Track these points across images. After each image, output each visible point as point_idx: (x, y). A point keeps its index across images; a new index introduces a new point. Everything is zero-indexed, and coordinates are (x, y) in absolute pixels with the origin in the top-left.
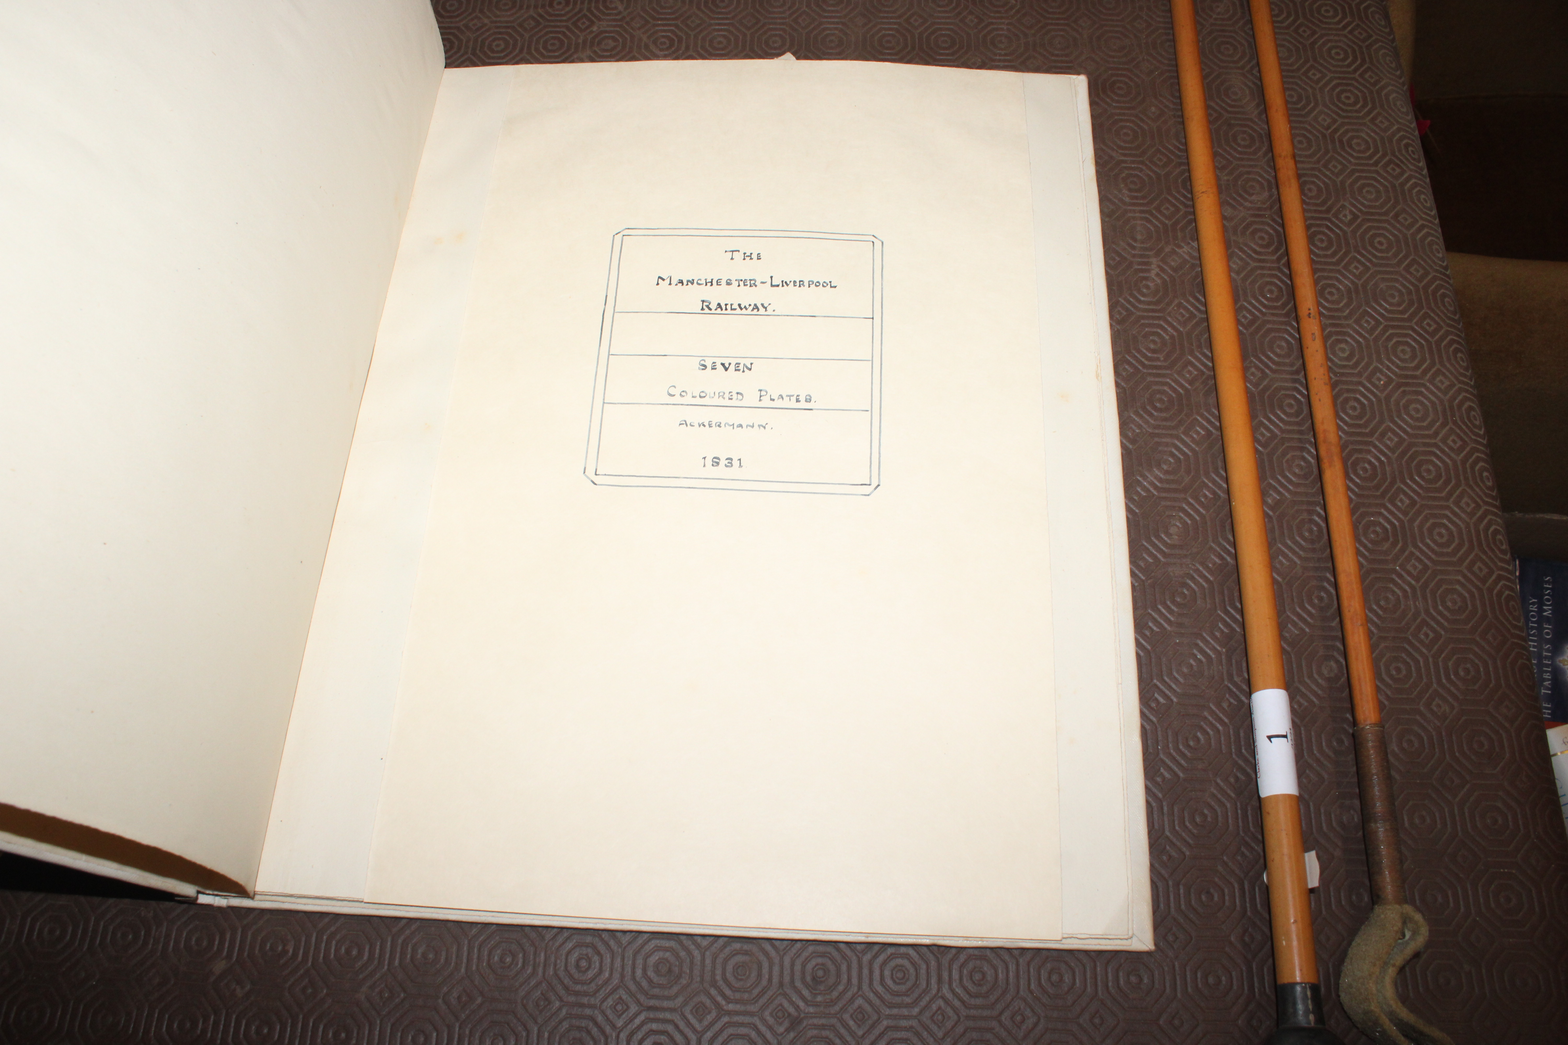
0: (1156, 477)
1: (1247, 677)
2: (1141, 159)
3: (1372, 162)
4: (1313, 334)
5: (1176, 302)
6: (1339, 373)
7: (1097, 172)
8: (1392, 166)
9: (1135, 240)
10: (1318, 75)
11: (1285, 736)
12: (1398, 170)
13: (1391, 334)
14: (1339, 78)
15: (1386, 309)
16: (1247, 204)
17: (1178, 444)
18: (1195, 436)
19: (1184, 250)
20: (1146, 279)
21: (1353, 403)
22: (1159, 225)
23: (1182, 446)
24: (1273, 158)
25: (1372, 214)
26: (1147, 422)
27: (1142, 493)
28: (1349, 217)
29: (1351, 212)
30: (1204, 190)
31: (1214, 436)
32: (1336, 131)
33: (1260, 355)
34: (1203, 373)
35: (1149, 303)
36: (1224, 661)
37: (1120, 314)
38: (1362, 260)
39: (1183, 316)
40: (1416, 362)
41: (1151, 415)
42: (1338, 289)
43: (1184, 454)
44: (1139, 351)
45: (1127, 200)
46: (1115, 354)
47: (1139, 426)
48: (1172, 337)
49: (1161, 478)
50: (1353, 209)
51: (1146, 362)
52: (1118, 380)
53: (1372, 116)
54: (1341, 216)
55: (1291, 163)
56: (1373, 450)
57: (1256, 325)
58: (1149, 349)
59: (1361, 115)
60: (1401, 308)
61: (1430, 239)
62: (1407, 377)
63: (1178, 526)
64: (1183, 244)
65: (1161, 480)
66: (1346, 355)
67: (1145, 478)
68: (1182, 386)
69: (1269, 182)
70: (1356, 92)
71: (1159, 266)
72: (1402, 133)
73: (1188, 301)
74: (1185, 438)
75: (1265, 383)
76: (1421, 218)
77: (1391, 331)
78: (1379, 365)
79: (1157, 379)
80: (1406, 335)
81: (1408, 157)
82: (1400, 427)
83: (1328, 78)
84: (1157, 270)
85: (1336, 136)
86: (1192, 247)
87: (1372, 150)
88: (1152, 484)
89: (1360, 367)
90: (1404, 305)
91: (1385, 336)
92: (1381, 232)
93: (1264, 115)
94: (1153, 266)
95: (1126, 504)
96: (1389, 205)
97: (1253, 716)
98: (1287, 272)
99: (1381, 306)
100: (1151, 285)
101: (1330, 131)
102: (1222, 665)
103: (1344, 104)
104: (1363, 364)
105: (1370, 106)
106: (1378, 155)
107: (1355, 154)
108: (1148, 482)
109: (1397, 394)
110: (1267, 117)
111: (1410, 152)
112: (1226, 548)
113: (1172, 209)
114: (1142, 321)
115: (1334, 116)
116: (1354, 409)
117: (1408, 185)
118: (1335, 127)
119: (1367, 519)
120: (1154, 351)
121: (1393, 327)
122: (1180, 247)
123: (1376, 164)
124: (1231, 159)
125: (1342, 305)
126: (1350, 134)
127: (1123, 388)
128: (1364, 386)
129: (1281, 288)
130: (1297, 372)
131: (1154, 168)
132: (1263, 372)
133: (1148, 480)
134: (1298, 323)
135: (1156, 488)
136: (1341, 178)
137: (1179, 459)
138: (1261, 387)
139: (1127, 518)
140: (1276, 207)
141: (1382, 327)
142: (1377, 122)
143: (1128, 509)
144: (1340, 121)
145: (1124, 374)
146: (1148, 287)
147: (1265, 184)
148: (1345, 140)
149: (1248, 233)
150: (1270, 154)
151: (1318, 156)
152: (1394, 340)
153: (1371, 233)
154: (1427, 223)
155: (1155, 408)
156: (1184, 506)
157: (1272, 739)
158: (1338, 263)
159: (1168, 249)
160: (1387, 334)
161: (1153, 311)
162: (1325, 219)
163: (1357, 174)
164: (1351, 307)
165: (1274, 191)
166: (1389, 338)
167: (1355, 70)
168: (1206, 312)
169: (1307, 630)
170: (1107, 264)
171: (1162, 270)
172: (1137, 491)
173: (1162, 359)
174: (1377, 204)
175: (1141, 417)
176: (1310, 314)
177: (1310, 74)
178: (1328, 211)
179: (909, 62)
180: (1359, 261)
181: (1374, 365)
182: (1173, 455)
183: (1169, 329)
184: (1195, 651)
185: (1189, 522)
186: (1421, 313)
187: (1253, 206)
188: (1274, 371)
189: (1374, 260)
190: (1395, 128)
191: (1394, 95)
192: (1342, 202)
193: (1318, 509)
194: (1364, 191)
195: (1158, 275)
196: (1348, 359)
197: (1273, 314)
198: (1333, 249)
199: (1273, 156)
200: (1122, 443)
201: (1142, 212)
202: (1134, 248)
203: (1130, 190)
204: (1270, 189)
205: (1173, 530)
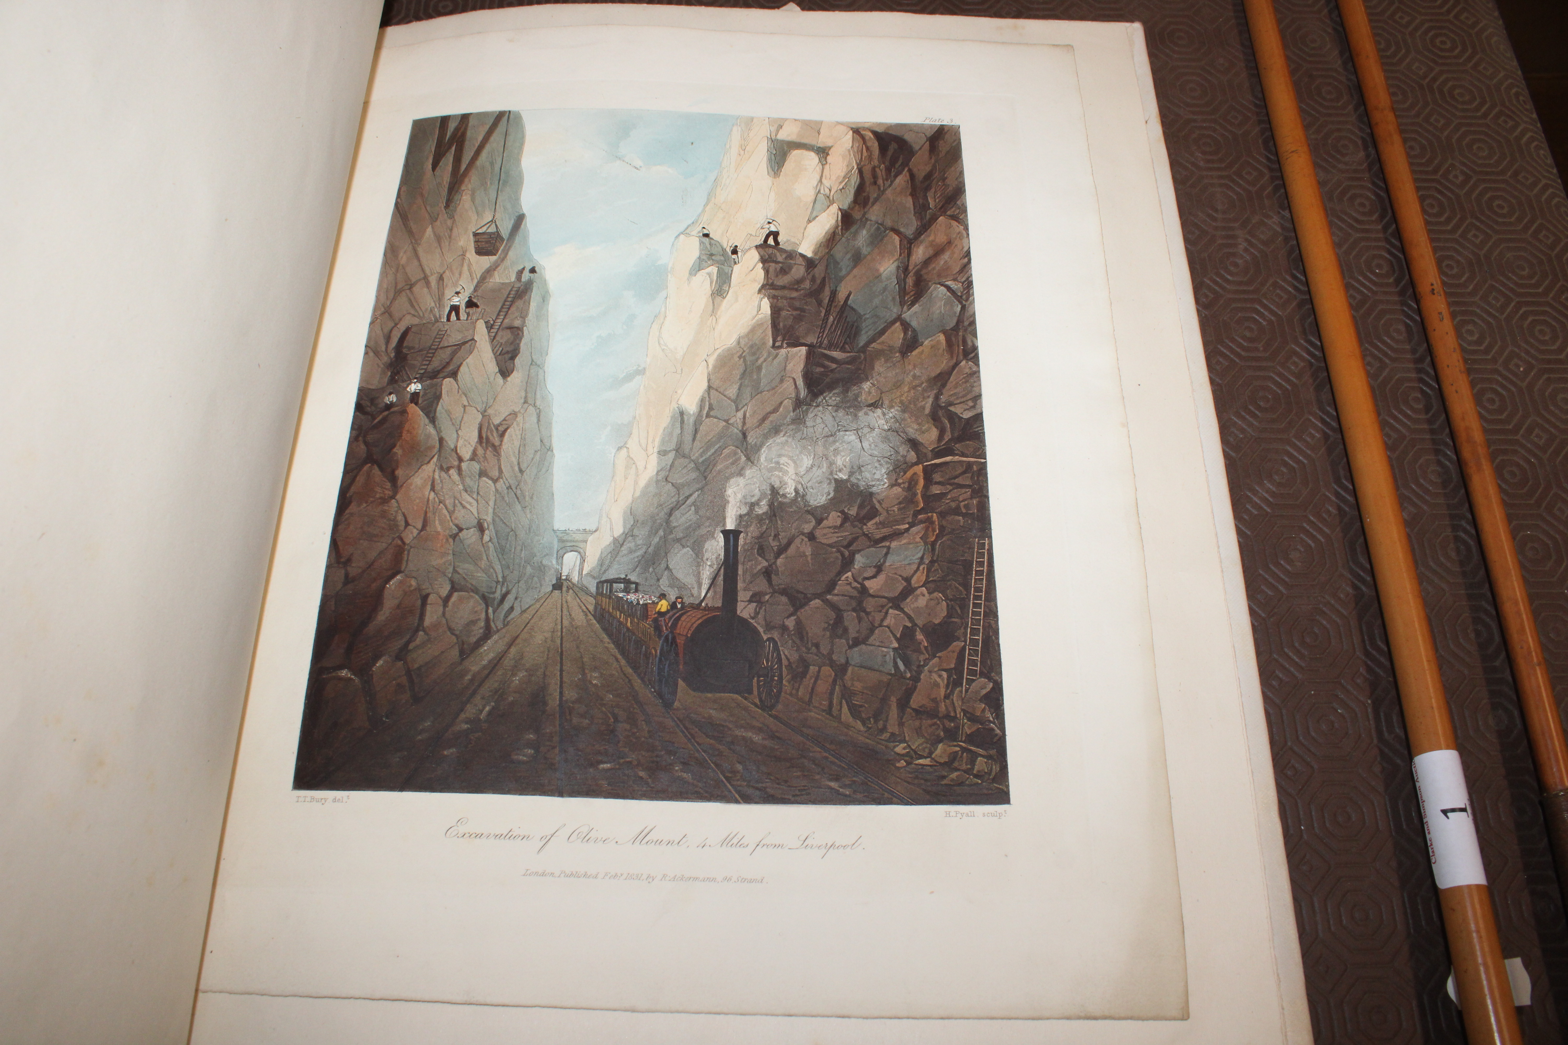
0: (1268, 491)
1: (1402, 735)
2: (1213, 117)
3: (1479, 114)
4: (1440, 313)
5: (1271, 281)
6: (1469, 359)
7: (1165, 133)
8: (1503, 118)
9: (1216, 211)
10: (1407, 19)
11: (1463, 810)
12: (1511, 123)
13: (1525, 312)
14: (1431, 20)
15: (1516, 284)
16: (1340, 166)
17: (1291, 450)
18: (1309, 439)
19: (1274, 220)
20: (1234, 255)
21: (1489, 395)
22: (1242, 192)
23: (1295, 454)
24: (1366, 113)
25: (1487, 173)
26: (1250, 425)
27: (1253, 511)
28: (1461, 178)
29: (1462, 172)
30: (1293, 149)
31: (1332, 439)
32: (1434, 80)
33: (1375, 341)
34: (1311, 364)
35: (1240, 283)
36: (1371, 716)
37: (1207, 296)
38: (1482, 226)
39: (1281, 297)
40: (1558, 344)
41: (1254, 415)
42: (1458, 262)
43: (1298, 462)
44: (1233, 340)
45: (1202, 164)
46: (1206, 344)
47: (1243, 431)
48: (1270, 322)
49: (1274, 492)
50: (1465, 169)
51: (1243, 353)
52: (1212, 376)
53: (1473, 62)
54: (1451, 177)
55: (1391, 117)
56: (1519, 449)
57: (1367, 305)
58: (1244, 338)
59: (1461, 61)
60: (1533, 281)
61: (1557, 200)
62: (1549, 362)
63: (1300, 551)
64: (1271, 213)
65: (1273, 495)
66: (1475, 338)
67: (1255, 493)
68: (1288, 380)
69: (1363, 140)
70: (1452, 36)
71: (1246, 240)
72: (1510, 81)
73: (1285, 280)
74: (1298, 443)
75: (1385, 373)
76: (1544, 177)
77: (1523, 309)
78: (1516, 349)
79: (1258, 373)
80: (1544, 313)
81: (1521, 108)
82: (1548, 421)
83: (1417, 21)
84: (1245, 244)
85: (1435, 86)
86: (1283, 217)
87: (1478, 100)
88: (1265, 500)
89: (1494, 351)
90: (1536, 278)
91: (1519, 315)
92: (1499, 193)
93: (1351, 64)
94: (1240, 240)
95: (1236, 526)
96: (1505, 163)
97: (1417, 784)
98: (1398, 244)
99: (1509, 279)
100: (1240, 261)
101: (1427, 80)
102: (1369, 720)
103: (1441, 50)
104: (1496, 348)
105: (1470, 51)
106: (1486, 106)
107: (1460, 107)
108: (1260, 498)
109: (1541, 382)
110: (1354, 66)
111: (1521, 102)
112: (1359, 575)
113: (1255, 174)
114: (1234, 305)
115: (1432, 64)
116: (1492, 401)
117: (1525, 139)
118: (1432, 75)
119: (1521, 534)
120: (1251, 340)
121: (1527, 304)
122: (1268, 217)
123: (1485, 116)
124: (1317, 115)
125: (1463, 279)
126: (1450, 84)
127: (1218, 384)
128: (1501, 375)
129: (1391, 262)
130: (1420, 360)
131: (1228, 127)
132: (1381, 360)
133: (1260, 495)
134: (1418, 302)
135: (1269, 504)
136: (1446, 133)
137: (1294, 468)
138: (1381, 378)
139: (1239, 542)
140: (1376, 167)
141: (1513, 304)
142: (1481, 68)
143: (1239, 532)
144: (1437, 69)
145: (1218, 367)
146: (1236, 265)
147: (1360, 142)
148: (1445, 90)
149: (1345, 199)
150: (1363, 108)
151: (1417, 109)
152: (1530, 319)
153: (1487, 196)
154: (1550, 183)
155: (1259, 408)
156: (1305, 525)
157: (1449, 814)
158: (1453, 231)
159: (1255, 220)
160: (1521, 312)
161: (1244, 292)
162: (1433, 180)
163: (1464, 129)
164: (1475, 282)
165: (1372, 150)
166: (1524, 317)
167: (1449, 12)
168: (1309, 292)
169: (1466, 672)
170: (1186, 240)
171: (1250, 243)
172: (1248, 509)
173: (1261, 349)
174: (1492, 162)
175: (1243, 419)
176: (1433, 290)
177: (1397, 17)
178: (1435, 171)
179: (932, 12)
180: (1478, 229)
181: (1510, 348)
182: (1286, 464)
183: (1266, 313)
184: (1335, 705)
185: (1313, 545)
186: (1558, 286)
187: (1348, 167)
188: (1393, 360)
189: (1495, 226)
190: (1502, 74)
191: (1495, 39)
192: (1450, 162)
193: (1464, 523)
194: (1475, 147)
195: (1246, 250)
196: (1479, 342)
197: (1385, 293)
198: (1446, 215)
199: (1366, 110)
200: (1224, 451)
201: (1220, 177)
202: (1215, 219)
203: (1204, 153)
204: (1366, 148)
205: (1294, 555)
